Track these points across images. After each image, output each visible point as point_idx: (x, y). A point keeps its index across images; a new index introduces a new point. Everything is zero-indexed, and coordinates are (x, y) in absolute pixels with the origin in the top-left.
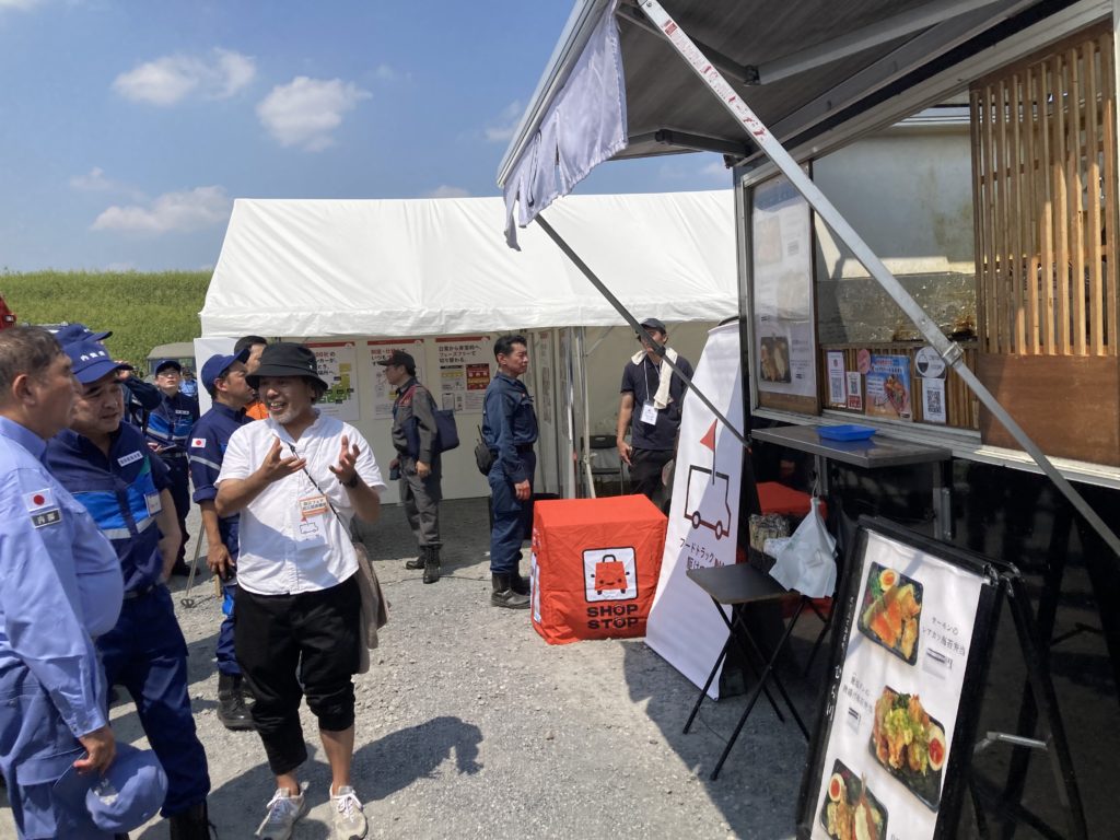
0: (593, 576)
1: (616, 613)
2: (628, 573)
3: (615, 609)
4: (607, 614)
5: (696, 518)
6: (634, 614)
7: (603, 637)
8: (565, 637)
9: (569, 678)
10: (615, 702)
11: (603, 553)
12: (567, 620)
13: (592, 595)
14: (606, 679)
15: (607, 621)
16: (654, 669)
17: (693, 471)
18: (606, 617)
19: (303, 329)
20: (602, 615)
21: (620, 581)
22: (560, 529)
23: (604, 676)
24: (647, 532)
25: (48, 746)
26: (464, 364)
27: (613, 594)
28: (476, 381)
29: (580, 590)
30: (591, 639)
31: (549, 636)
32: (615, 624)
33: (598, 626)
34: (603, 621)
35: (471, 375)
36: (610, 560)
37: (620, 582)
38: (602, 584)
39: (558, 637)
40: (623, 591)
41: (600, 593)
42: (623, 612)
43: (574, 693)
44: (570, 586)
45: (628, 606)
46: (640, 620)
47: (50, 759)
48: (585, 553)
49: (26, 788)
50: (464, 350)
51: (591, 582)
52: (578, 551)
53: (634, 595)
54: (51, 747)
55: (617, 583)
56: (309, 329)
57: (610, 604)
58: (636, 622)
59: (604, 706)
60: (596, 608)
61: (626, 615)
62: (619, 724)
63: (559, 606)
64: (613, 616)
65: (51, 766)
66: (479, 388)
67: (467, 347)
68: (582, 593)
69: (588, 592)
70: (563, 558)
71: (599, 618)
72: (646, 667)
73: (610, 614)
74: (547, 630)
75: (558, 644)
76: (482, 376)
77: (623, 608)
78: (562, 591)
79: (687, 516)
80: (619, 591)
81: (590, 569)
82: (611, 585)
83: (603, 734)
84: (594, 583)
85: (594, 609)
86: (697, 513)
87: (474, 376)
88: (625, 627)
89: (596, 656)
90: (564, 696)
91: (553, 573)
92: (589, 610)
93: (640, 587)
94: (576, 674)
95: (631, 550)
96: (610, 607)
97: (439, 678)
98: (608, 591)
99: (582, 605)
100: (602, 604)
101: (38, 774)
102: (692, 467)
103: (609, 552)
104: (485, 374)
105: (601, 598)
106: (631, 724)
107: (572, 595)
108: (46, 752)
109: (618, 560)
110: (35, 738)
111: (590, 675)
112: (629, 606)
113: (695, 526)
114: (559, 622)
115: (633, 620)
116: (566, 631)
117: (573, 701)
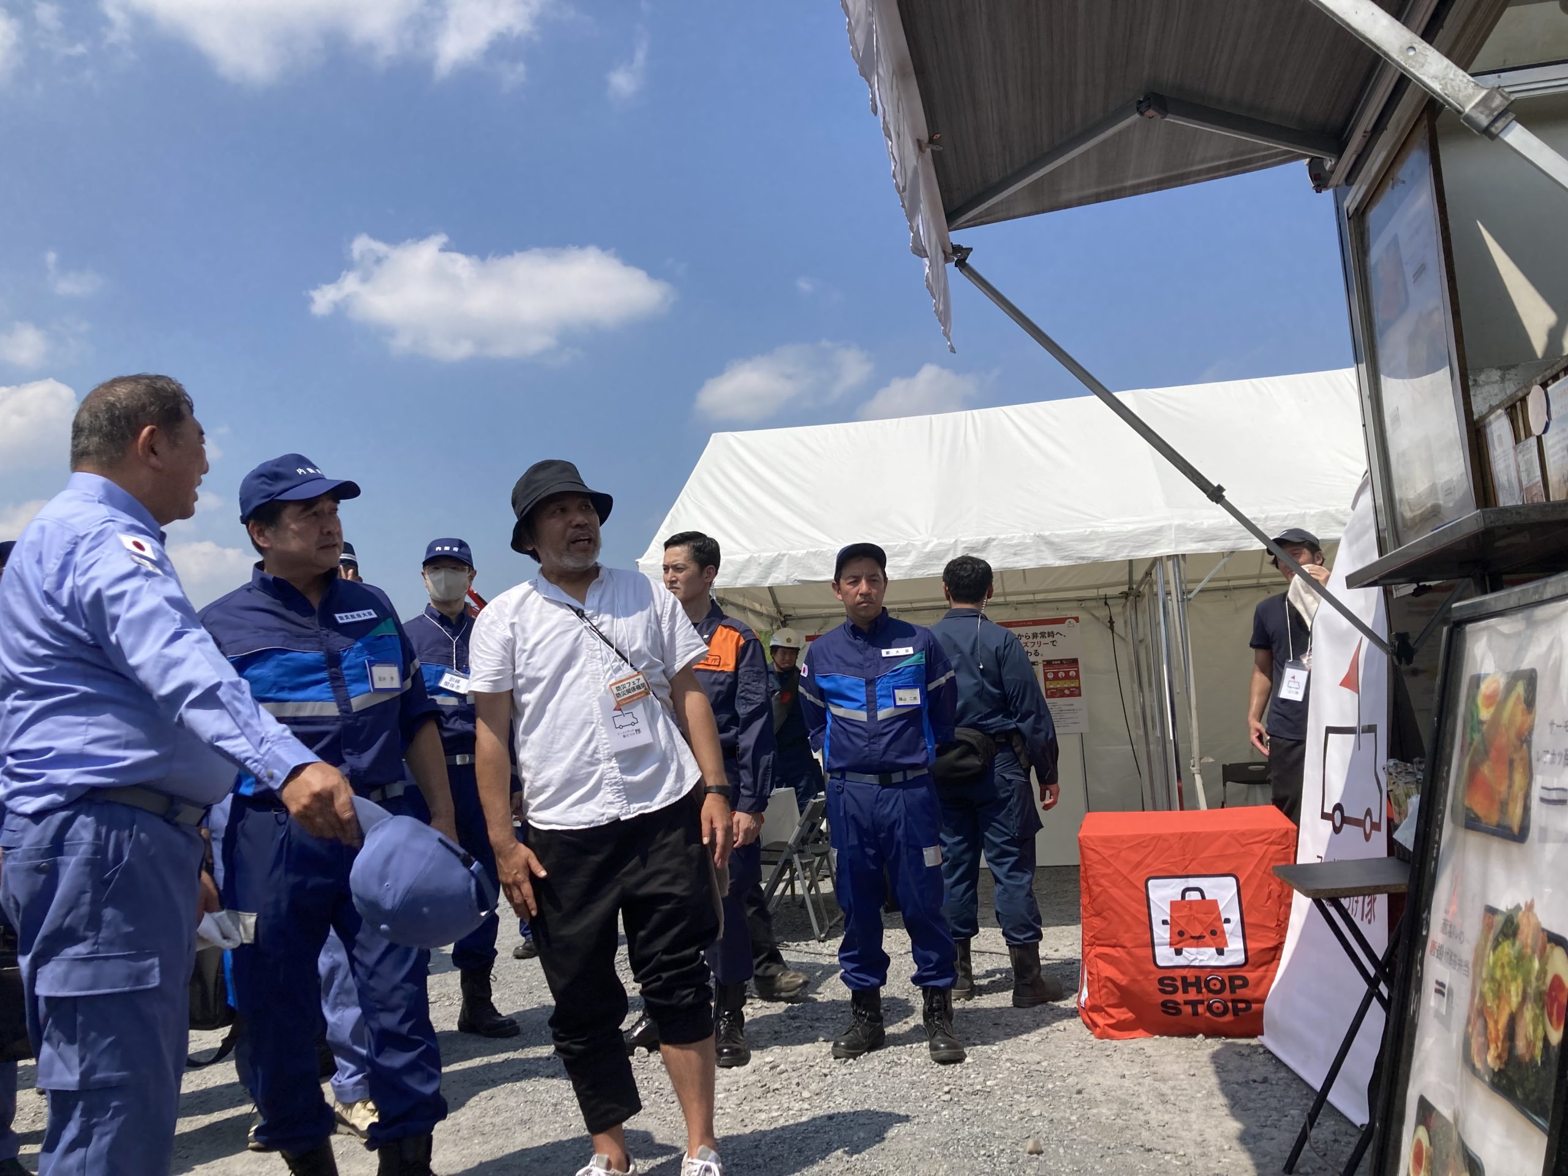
0: (1165, 922)
1: (1210, 991)
2: (1227, 921)
3: (1207, 983)
4: (1193, 991)
5: (1338, 814)
6: (1242, 993)
7: (1191, 1034)
8: (1122, 1027)
9: (1108, 1082)
10: (1178, 1119)
11: (1180, 884)
12: (1125, 996)
13: (1165, 956)
14: (1173, 1088)
15: (1194, 1004)
16: (1265, 1080)
17: (1330, 735)
18: (1192, 995)
19: (766, 577)
20: (1185, 991)
21: (1213, 933)
22: (1106, 841)
23: (1171, 1083)
24: (1259, 850)
25: (83, 939)
26: (1040, 659)
27: (1203, 956)
28: (1059, 685)
29: (1146, 946)
30: (1171, 1034)
31: (1095, 1025)
32: (1209, 1008)
33: (1178, 1012)
34: (1186, 1003)
35: (1050, 676)
36: (1194, 896)
37: (1215, 936)
38: (1180, 939)
39: (1110, 1026)
40: (1220, 952)
41: (1178, 952)
42: (1221, 990)
43: (1108, 1101)
44: (1125, 938)
45: (1231, 979)
46: (1254, 1006)
47: (86, 960)
48: (1151, 883)
49: (48, 999)
50: (1039, 639)
51: (1162, 933)
52: (1137, 878)
53: (1240, 958)
54: (90, 942)
55: (1208, 937)
56: (774, 575)
57: (1197, 973)
58: (1248, 1008)
59: (1154, 1123)
60: (1173, 979)
61: (1227, 994)
62: (1169, 1148)
63: (1109, 971)
64: (1205, 994)
65: (85, 972)
66: (1063, 695)
67: (1043, 635)
68: (1146, 952)
69: (1157, 950)
70: (1114, 891)
71: (1180, 997)
72: (1253, 1076)
73: (1199, 991)
74: (1090, 1014)
75: (1112, 1038)
76: (1067, 677)
77: (1222, 982)
78: (1114, 946)
79: (1324, 816)
80: (1213, 950)
81: (1160, 910)
82: (1198, 940)
83: (1133, 1158)
84: (1168, 936)
85: (1169, 980)
86: (1338, 807)
87: (1056, 678)
88: (1229, 1017)
89: (1170, 1058)
90: (1093, 1103)
91: (1098, 914)
92: (1161, 981)
93: (1250, 945)
94: (1124, 1076)
95: (1231, 881)
96: (1198, 978)
97: (897, 1064)
98: (1193, 950)
99: (1151, 972)
100: (1184, 972)
101: (65, 981)
102: (1330, 730)
103: (1193, 882)
104: (1072, 673)
105: (1180, 961)
106: (1192, 1150)
107: (1129, 953)
108: (81, 949)
109: (1208, 897)
110: (68, 920)
111: (1148, 1081)
112: (1233, 977)
113: (1337, 830)
114: (1112, 1001)
115: (1241, 1005)
116: (1123, 1017)
117: (1105, 1112)
